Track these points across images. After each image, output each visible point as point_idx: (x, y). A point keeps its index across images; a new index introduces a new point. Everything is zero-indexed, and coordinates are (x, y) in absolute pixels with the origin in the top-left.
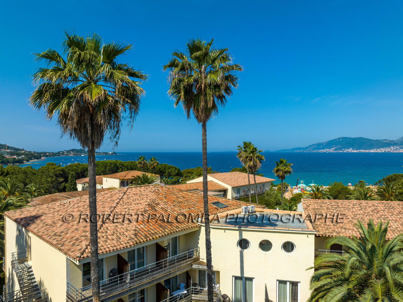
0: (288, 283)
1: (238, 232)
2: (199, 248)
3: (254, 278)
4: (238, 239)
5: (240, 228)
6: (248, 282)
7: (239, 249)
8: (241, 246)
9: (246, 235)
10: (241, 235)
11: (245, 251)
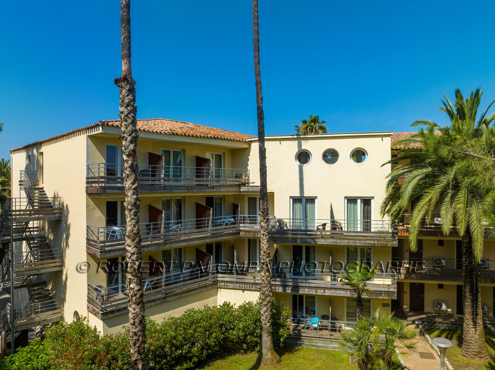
0: (359, 201)
1: (297, 142)
2: (248, 171)
3: (316, 197)
4: (296, 150)
5: (299, 137)
6: (309, 205)
7: (298, 163)
8: (300, 161)
9: (307, 145)
10: (300, 145)
11: (305, 166)
